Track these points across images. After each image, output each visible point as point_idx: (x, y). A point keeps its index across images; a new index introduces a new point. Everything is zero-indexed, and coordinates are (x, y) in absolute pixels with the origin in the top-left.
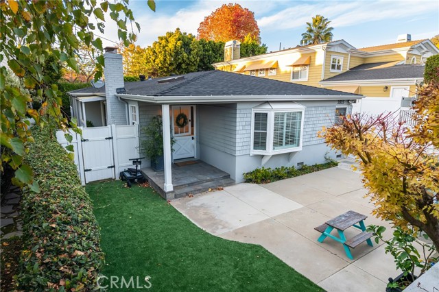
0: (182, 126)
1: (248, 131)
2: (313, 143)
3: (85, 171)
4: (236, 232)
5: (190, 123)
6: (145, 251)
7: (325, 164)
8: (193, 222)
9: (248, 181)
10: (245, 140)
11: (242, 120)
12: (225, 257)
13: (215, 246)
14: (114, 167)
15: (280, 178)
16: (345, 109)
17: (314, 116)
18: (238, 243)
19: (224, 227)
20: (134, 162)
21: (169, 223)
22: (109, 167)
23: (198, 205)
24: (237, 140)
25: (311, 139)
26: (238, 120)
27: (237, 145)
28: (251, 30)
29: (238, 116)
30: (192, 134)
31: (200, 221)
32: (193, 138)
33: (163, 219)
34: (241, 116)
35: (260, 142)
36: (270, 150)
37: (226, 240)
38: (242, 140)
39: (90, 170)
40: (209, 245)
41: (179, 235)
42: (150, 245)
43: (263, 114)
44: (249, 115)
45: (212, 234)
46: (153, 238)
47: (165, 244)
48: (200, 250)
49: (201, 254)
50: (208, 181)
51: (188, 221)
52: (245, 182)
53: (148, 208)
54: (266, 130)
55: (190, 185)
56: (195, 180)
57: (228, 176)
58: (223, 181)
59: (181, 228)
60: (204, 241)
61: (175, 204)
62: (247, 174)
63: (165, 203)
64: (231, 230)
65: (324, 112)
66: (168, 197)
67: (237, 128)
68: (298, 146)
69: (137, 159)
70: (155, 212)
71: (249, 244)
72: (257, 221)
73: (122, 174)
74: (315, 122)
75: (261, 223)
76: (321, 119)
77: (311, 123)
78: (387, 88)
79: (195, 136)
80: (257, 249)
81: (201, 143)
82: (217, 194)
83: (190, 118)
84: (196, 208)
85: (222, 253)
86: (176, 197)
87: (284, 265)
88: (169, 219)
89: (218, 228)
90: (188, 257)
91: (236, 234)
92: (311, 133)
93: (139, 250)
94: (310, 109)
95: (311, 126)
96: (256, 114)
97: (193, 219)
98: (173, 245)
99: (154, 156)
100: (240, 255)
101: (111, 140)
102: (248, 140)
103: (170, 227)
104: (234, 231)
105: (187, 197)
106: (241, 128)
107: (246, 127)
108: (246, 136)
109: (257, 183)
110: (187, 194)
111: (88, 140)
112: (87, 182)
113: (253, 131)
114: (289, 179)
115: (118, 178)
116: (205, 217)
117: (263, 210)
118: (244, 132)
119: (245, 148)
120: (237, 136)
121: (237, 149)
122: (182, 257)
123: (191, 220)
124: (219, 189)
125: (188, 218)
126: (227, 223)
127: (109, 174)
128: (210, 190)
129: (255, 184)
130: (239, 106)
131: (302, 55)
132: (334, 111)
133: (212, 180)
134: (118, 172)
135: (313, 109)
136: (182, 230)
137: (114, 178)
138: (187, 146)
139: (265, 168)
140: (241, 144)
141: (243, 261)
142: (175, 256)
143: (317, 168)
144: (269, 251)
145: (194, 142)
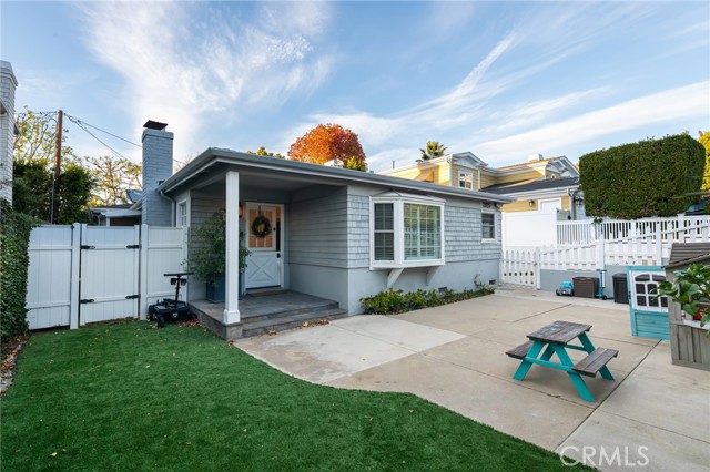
0: (262, 235)
1: (366, 231)
2: (457, 259)
3: (81, 302)
4: (359, 377)
5: (274, 233)
6: (160, 420)
7: (477, 292)
8: (274, 367)
9: (368, 311)
10: (362, 244)
11: (356, 212)
12: (341, 418)
13: (319, 400)
14: (138, 297)
15: (417, 306)
16: (492, 216)
17: (455, 219)
18: (365, 392)
19: (335, 371)
20: (173, 281)
21: (226, 371)
22: (129, 297)
23: (284, 344)
24: (350, 244)
25: (455, 253)
26: (349, 211)
27: (349, 250)
28: (354, 153)
29: (349, 205)
30: (278, 249)
31: (289, 365)
32: (279, 256)
33: (215, 365)
34: (354, 205)
35: (384, 248)
36: (400, 261)
37: (340, 390)
38: (357, 244)
39: (91, 301)
40: (305, 401)
41: (245, 388)
42: (176, 407)
43: (386, 204)
44: (365, 206)
45: (313, 382)
46: (185, 395)
47: (211, 404)
48: (289, 410)
49: (288, 416)
50: (301, 311)
51: (264, 365)
52: (364, 313)
53: (188, 351)
54: (392, 229)
55: (270, 316)
56: (281, 309)
57: (335, 305)
58: (328, 312)
59: (250, 377)
60: (295, 393)
61: (243, 345)
62: (367, 299)
63: (223, 344)
64: (349, 375)
65: (468, 216)
66: (230, 333)
67: (349, 224)
68: (439, 257)
69: (179, 275)
70: (202, 356)
71: (387, 393)
72: (395, 358)
73: (152, 310)
74: (458, 229)
75: (402, 361)
76: (465, 224)
77: (453, 229)
78: (533, 202)
79: (282, 252)
80: (406, 400)
81: (291, 263)
82: (318, 330)
83: (274, 225)
84: (282, 349)
85: (335, 410)
86: (245, 334)
87: (469, 422)
88: (227, 364)
89: (323, 373)
90: (259, 423)
91: (360, 379)
92: (454, 243)
93: (148, 419)
94: (450, 209)
95: (453, 234)
96: (376, 205)
97: (274, 363)
98: (228, 405)
99: (211, 275)
100: (374, 412)
101: (137, 250)
102: (366, 244)
103: (227, 376)
104: (354, 375)
105: (266, 336)
106: (355, 224)
107: (363, 225)
108: (362, 237)
109: (383, 313)
110: (266, 330)
111: (94, 248)
112: (82, 324)
113: (372, 231)
114: (431, 308)
115: (143, 317)
116: (299, 358)
117: (401, 344)
118: (359, 231)
119: (362, 256)
120: (350, 237)
121: (350, 257)
122: (245, 423)
123: (270, 364)
124: (322, 323)
125: (264, 360)
126: (340, 364)
127: (128, 310)
128: (306, 324)
129: (380, 316)
130: (350, 191)
131: (422, 171)
132: (480, 217)
133: (310, 310)
134: (144, 307)
135: (453, 209)
136: (251, 380)
137: (136, 316)
138: (268, 267)
139: (394, 290)
140: (355, 250)
141: (381, 421)
142: (229, 424)
143: (468, 295)
144: (430, 400)
145: (280, 261)
